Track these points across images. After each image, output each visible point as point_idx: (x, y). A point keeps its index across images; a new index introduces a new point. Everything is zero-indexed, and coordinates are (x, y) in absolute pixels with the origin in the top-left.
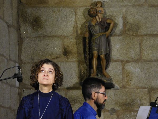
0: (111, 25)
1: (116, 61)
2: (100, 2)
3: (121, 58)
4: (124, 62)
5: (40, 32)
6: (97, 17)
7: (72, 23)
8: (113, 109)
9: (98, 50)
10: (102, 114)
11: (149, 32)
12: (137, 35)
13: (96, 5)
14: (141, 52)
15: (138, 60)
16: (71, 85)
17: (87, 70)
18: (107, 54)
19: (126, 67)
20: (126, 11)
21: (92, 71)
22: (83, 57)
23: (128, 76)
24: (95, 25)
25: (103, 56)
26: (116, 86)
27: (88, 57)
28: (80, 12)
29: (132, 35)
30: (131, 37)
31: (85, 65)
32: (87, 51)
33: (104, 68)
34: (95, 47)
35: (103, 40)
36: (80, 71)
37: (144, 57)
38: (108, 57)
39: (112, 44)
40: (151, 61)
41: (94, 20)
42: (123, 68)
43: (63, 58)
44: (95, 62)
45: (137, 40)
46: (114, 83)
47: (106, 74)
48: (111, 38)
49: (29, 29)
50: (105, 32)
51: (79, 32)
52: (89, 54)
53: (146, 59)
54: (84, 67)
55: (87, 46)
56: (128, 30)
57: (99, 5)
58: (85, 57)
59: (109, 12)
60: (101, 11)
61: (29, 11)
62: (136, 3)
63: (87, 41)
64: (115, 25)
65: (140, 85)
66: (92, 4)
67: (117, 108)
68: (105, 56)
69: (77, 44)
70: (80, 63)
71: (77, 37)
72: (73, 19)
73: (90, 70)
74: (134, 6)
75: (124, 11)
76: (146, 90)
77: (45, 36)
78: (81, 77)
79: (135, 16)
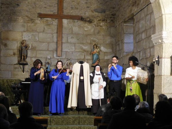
0: (28, 47)
3: (30, 56)
4: (31, 58)
5: (7, 48)
6: (24, 44)
7: (16, 46)
8: (28, 71)
9: (24, 54)
10: (24, 72)
11: (39, 49)
14: (36, 55)
16: (15, 64)
21: (22, 60)
23: (32, 61)
24: (23, 46)
25: (25, 55)
26: (29, 64)
28: (19, 42)
33: (25, 59)
34: (23, 53)
35: (25, 51)
36: (18, 60)
38: (27, 56)
39: (28, 52)
42: (31, 59)
43: (13, 56)
44: (23, 57)
45: (35, 51)
46: (28, 63)
47: (26, 61)
48: (28, 50)
49: (3, 47)
50: (26, 49)
51: (18, 48)
54: (19, 59)
56: (33, 48)
57: (24, 41)
59: (27, 43)
61: (3, 41)
63: (21, 51)
64: (29, 47)
66: (22, 40)
69: (18, 52)
70: (18, 57)
71: (18, 50)
72: (17, 44)
74: (34, 42)
75: (32, 43)
77: (8, 49)
78: (19, 61)
79: (35, 44)
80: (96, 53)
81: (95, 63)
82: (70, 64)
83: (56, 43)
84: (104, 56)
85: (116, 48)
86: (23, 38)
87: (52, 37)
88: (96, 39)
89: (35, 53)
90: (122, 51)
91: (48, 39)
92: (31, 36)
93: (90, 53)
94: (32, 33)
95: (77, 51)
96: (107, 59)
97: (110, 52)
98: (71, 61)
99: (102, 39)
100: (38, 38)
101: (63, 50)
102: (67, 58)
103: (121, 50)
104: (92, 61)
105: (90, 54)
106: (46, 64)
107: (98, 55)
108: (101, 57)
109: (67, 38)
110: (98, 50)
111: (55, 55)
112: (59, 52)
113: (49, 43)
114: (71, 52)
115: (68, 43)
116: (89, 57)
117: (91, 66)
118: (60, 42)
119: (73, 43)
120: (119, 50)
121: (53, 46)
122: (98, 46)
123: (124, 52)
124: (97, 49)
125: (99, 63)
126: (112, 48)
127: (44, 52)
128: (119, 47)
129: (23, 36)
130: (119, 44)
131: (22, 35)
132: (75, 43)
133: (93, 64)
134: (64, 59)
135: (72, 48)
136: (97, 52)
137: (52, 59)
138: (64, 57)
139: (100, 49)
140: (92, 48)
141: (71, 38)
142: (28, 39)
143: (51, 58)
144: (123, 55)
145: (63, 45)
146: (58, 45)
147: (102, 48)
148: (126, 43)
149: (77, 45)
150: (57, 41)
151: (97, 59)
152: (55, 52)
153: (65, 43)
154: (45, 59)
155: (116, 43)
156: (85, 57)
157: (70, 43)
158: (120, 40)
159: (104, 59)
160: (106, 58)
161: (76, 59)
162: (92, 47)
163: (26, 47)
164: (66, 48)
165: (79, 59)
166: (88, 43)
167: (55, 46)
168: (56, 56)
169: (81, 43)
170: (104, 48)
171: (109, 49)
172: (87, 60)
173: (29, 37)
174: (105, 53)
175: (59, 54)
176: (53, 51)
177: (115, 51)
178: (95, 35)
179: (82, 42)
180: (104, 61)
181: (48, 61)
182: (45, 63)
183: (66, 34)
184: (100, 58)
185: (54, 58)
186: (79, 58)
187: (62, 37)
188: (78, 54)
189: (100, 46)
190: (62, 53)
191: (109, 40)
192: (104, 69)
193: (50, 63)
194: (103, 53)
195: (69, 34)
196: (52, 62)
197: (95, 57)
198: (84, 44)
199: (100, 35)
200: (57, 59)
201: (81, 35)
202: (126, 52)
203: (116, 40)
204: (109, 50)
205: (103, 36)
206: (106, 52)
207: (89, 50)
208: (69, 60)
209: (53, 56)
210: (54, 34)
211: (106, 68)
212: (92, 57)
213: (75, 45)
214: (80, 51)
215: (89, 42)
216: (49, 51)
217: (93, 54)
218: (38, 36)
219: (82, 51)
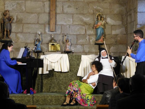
0: (12, 19)
1: (13, 32)
2: (8, 10)
3: (15, 31)
4: (16, 33)
6: (7, 16)
9: (7, 28)
11: (26, 22)
12: (22, 23)
13: (6, 11)
14: (23, 29)
15: (22, 33)
17: (2, 35)
18: (10, 30)
19: (17, 35)
20: (18, 14)
21: (4, 36)
22: (1, 31)
23: (18, 38)
24: (6, 19)
25: (8, 30)
26: (13, 42)
27: (3, 31)
29: (20, 23)
30: (19, 24)
31: (2, 34)
32: (3, 28)
33: (9, 35)
34: (5, 27)
35: (9, 24)
37: (24, 31)
38: (10, 31)
39: (12, 26)
40: (26, 33)
41: (5, 17)
42: (16, 35)
44: (5, 33)
45: (21, 25)
46: (12, 41)
47: (9, 37)
48: (12, 24)
50: (9, 21)
52: (3, 30)
53: (24, 32)
55: (3, 26)
56: (18, 21)
57: (7, 12)
58: (2, 31)
59: (11, 14)
60: (8, 14)
62: (21, 11)
63: (3, 24)
64: (13, 19)
65: (22, 42)
66: (5, 11)
67: (14, 50)
68: (9, 30)
73: (3, 36)
75: (17, 14)
76: (24, 43)
79: (21, 16)
80: (100, 27)
81: (99, 40)
82: (67, 41)
83: (48, 14)
84: (112, 30)
85: (127, 20)
86: (6, 8)
87: (43, 6)
88: (101, 8)
89: (22, 27)
90: (135, 23)
91: (38, 9)
92: (15, 5)
93: (92, 26)
94: (17, 1)
95: (76, 24)
96: (116, 34)
97: (119, 25)
98: (68, 37)
99: (109, 8)
100: (25, 8)
101: (57, 23)
102: (62, 33)
103: (133, 22)
104: (95, 36)
105: (93, 28)
106: (36, 42)
107: (103, 29)
108: (107, 31)
109: (63, 7)
110: (104, 22)
111: (47, 30)
112: (52, 26)
113: (39, 14)
114: (68, 26)
115: (63, 13)
116: (92, 32)
117: (94, 43)
118: (53, 13)
119: (71, 14)
120: (131, 22)
121: (44, 18)
122: (103, 18)
123: (137, 24)
124: (102, 21)
125: (105, 39)
126: (122, 20)
127: (33, 26)
128: (131, 18)
129: (6, 6)
130: (130, 15)
131: (5, 4)
132: (73, 14)
133: (96, 40)
134: (59, 34)
135: (68, 20)
136: (101, 25)
137: (43, 35)
138: (58, 32)
139: (106, 22)
140: (96, 20)
141: (68, 7)
142: (12, 9)
143: (41, 34)
144: (136, 28)
145: (57, 16)
146: (51, 17)
147: (109, 20)
148: (140, 12)
149: (76, 16)
150: (50, 11)
151: (103, 35)
152: (47, 26)
153: (60, 14)
154: (34, 35)
155: (127, 13)
156: (87, 32)
157: (67, 14)
158: (132, 8)
159: (112, 34)
160: (114, 32)
161: (74, 35)
162: (95, 18)
163: (10, 19)
164: (61, 20)
165: (79, 35)
166: (89, 13)
167: (48, 18)
168: (49, 31)
169: (80, 14)
170: (112, 20)
171: (118, 21)
172: (89, 35)
173: (13, 6)
174: (112, 26)
175: (53, 29)
176: (44, 24)
177: (126, 23)
178: (99, 3)
179: (82, 12)
180: (112, 37)
181: (38, 37)
182: (34, 40)
183: (60, 2)
184: (106, 33)
185: (46, 33)
186: (78, 33)
187: (56, 6)
188: (77, 28)
189: (106, 17)
190: (56, 27)
191: (118, 9)
192: (111, 47)
193: (40, 39)
194: (110, 26)
195: (64, 2)
196: (43, 38)
197: (99, 31)
198: (85, 15)
199: (106, 3)
200: (49, 34)
201: (81, 3)
202: (140, 25)
203: (126, 9)
204: (118, 23)
205: (110, 3)
206: (114, 25)
207: (92, 22)
208: (65, 35)
209: (45, 31)
210: (45, 1)
211: (114, 47)
212: (95, 32)
213: (73, 16)
214: (80, 25)
215: (91, 11)
216: (40, 24)
217: (97, 28)
218: (24, 5)
219: (82, 24)
